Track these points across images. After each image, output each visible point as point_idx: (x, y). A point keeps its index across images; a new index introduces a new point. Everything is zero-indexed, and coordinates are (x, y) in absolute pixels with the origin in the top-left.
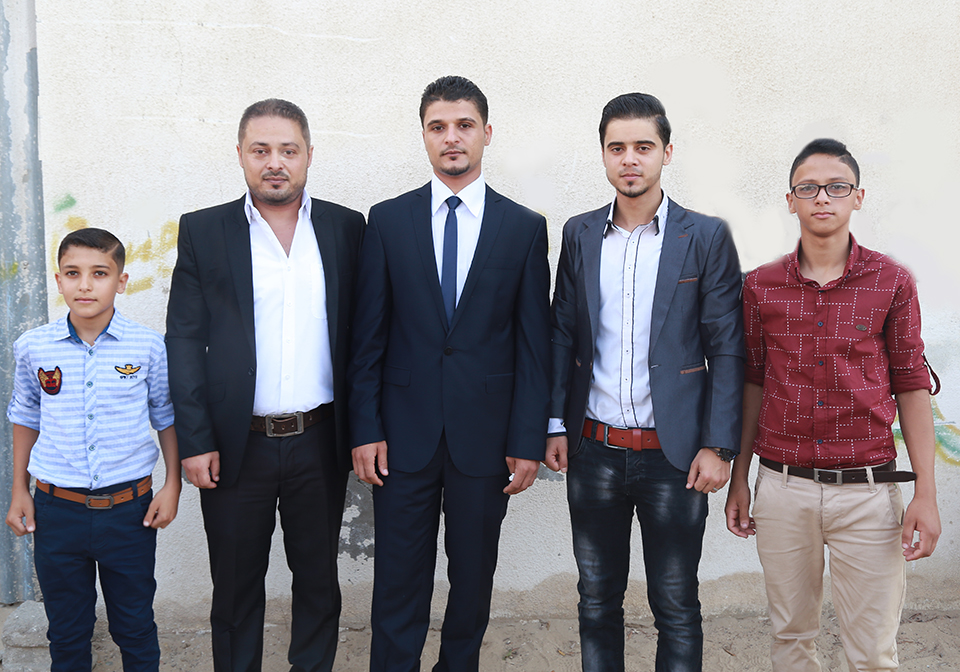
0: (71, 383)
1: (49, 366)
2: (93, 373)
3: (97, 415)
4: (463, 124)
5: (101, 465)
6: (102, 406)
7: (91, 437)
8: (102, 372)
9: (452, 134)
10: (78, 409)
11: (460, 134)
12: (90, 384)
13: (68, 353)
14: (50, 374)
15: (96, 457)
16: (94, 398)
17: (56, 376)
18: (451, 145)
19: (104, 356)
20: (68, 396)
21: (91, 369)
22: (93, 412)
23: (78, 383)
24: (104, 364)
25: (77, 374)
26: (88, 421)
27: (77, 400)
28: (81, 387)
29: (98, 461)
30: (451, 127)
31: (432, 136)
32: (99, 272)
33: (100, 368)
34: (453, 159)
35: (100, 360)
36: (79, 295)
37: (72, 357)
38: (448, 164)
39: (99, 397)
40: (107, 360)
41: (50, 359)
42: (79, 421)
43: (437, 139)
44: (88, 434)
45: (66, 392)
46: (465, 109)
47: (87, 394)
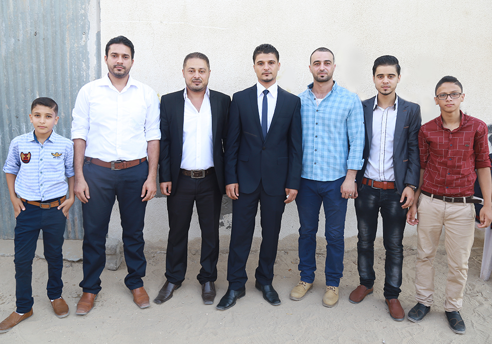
0: (34, 159)
1: (26, 152)
2: (43, 155)
3: (44, 172)
4: (271, 63)
5: (45, 192)
6: (46, 168)
7: (41, 181)
8: (46, 155)
9: (266, 66)
10: (36, 169)
11: (270, 66)
12: (41, 160)
13: (33, 147)
14: (26, 155)
15: (43, 189)
16: (43, 165)
17: (28, 156)
18: (266, 70)
19: (47, 149)
20: (33, 164)
21: (42, 154)
22: (42, 171)
23: (37, 159)
24: (47, 152)
25: (36, 155)
26: (40, 174)
27: (36, 165)
28: (38, 161)
29: (44, 191)
30: (266, 63)
31: (259, 67)
32: (48, 116)
33: (45, 153)
34: (267, 76)
35: (46, 150)
36: (40, 125)
37: (35, 149)
38: (265, 78)
39: (44, 165)
40: (48, 150)
41: (27, 149)
42: (37, 174)
43: (260, 68)
44: (40, 179)
45: (32, 162)
46: (271, 56)
47: (40, 163)
